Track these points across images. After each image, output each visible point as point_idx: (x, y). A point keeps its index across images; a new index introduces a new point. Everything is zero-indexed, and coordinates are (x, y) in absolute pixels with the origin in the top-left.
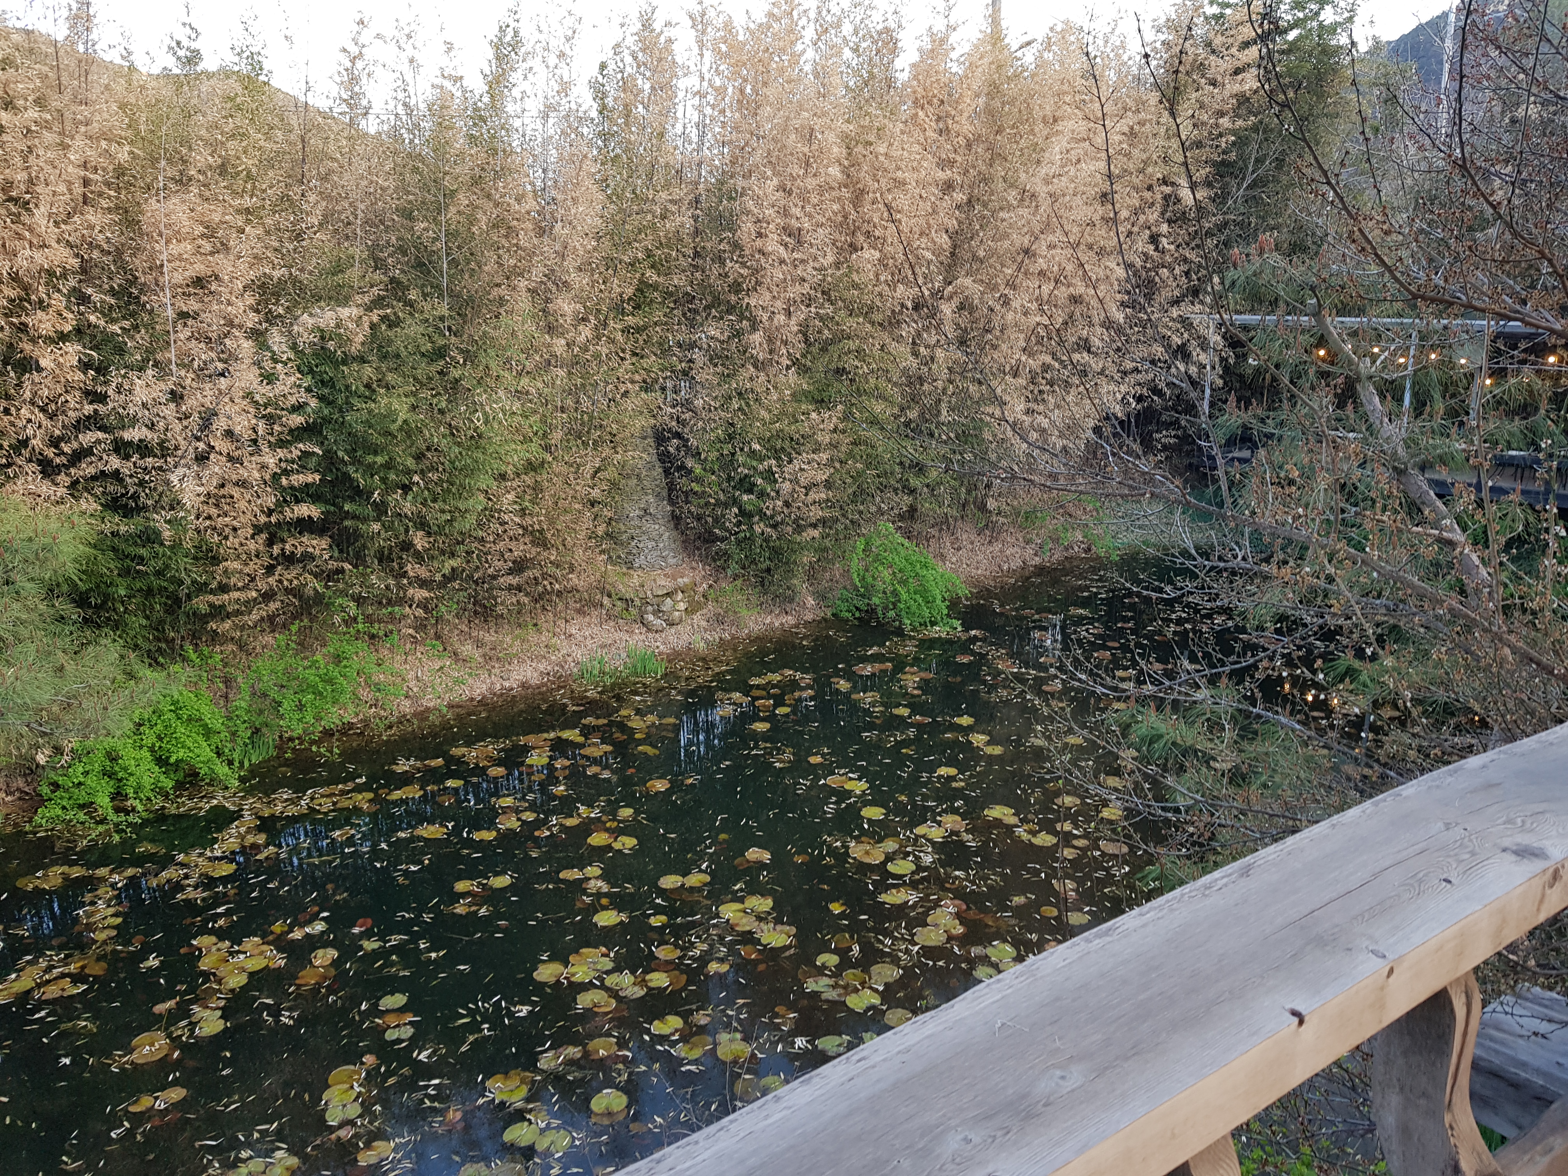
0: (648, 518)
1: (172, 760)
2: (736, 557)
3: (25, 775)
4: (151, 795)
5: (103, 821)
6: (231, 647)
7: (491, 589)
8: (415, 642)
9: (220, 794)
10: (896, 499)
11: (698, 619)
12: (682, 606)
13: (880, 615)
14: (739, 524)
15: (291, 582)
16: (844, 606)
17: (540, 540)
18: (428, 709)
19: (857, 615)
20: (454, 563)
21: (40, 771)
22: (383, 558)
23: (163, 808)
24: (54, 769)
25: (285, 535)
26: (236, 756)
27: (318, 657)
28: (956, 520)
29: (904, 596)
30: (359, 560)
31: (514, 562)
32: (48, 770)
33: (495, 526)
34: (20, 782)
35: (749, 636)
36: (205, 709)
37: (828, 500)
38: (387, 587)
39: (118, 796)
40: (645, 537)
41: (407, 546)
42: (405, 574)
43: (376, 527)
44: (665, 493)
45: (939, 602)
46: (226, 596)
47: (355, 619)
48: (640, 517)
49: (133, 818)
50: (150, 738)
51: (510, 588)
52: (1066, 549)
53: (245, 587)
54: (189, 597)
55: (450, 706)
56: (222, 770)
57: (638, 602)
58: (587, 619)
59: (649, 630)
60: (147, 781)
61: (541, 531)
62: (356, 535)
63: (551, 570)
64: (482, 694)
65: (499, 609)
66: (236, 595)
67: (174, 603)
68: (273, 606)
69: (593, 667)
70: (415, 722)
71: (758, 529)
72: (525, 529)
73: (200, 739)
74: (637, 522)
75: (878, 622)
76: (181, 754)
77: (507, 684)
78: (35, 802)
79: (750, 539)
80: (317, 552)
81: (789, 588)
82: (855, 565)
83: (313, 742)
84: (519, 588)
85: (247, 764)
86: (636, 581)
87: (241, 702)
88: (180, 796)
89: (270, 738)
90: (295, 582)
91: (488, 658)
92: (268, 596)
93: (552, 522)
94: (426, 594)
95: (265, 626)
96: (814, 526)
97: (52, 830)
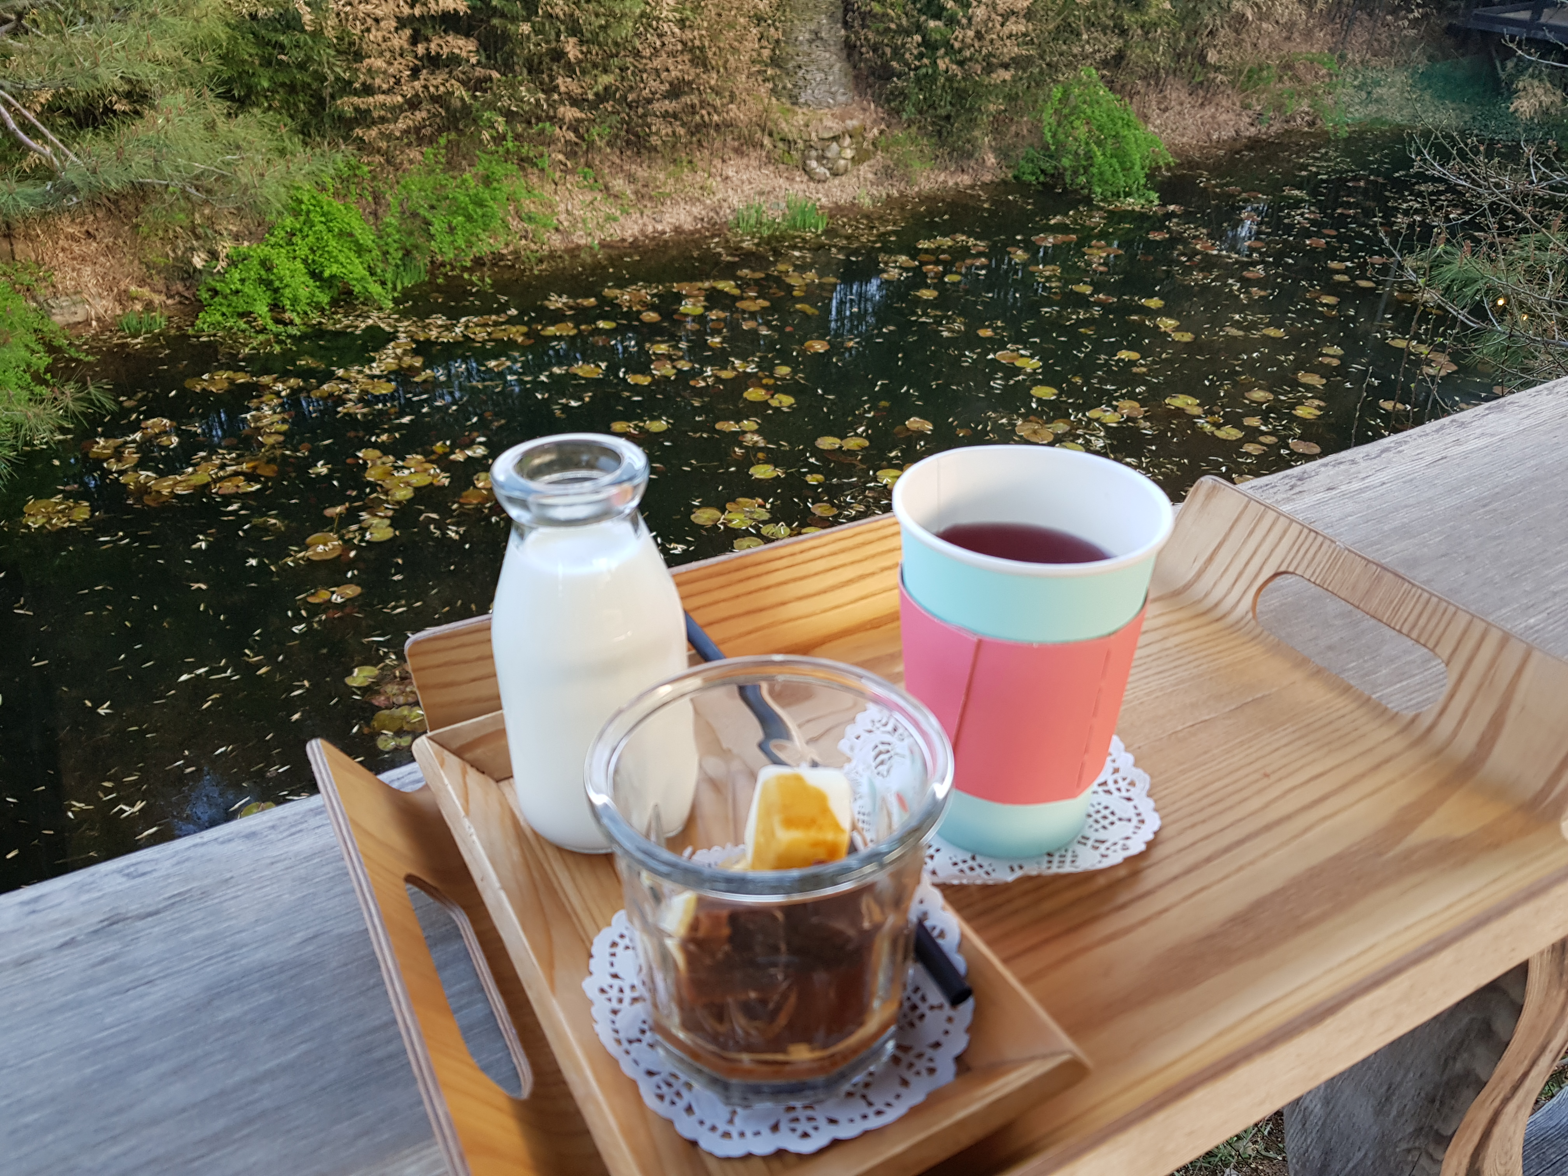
0: (818, 43)
1: (327, 274)
2: (913, 98)
3: (183, 279)
4: (307, 309)
5: (263, 330)
6: (378, 159)
7: (644, 116)
8: (566, 171)
9: (375, 314)
10: (1104, 39)
11: (865, 170)
12: (849, 153)
13: (1068, 180)
14: (921, 56)
15: (437, 88)
16: (1028, 167)
17: (699, 59)
18: (578, 247)
19: (1042, 179)
20: (606, 79)
21: (197, 275)
22: (533, 68)
23: (320, 323)
24: (211, 274)
25: (429, 32)
26: (389, 276)
27: (467, 175)
28: (1167, 74)
29: (1099, 158)
30: (507, 67)
31: (671, 84)
32: (205, 275)
33: (652, 38)
34: (179, 287)
35: (919, 194)
36: (355, 224)
37: (1025, 35)
38: (538, 101)
39: (276, 307)
40: (813, 67)
41: (558, 55)
42: (556, 88)
43: (526, 28)
44: (839, 14)
45: (1137, 168)
46: (371, 99)
47: (504, 137)
48: (810, 42)
49: (291, 330)
50: (303, 251)
51: (665, 115)
52: (1287, 122)
53: (389, 91)
54: (333, 97)
55: (603, 245)
56: (375, 289)
57: (801, 145)
58: (745, 160)
59: (811, 179)
60: (303, 293)
61: (702, 49)
62: (506, 37)
63: (710, 97)
64: (633, 235)
65: (654, 140)
66: (381, 98)
67: (319, 104)
68: (420, 115)
69: (750, 216)
70: (567, 257)
71: (942, 65)
72: (684, 44)
73: (352, 255)
74: (806, 48)
75: (1065, 189)
76: (335, 269)
77: (660, 227)
78: (196, 307)
79: (932, 78)
80: (464, 54)
81: (969, 141)
82: (1048, 118)
83: (465, 269)
84: (675, 116)
85: (399, 287)
86: (800, 119)
87: (391, 219)
88: (336, 313)
89: (422, 261)
90: (442, 89)
91: (640, 196)
92: (413, 104)
93: (714, 37)
94: (579, 115)
95: (413, 137)
96: (1006, 66)
97: (215, 335)
